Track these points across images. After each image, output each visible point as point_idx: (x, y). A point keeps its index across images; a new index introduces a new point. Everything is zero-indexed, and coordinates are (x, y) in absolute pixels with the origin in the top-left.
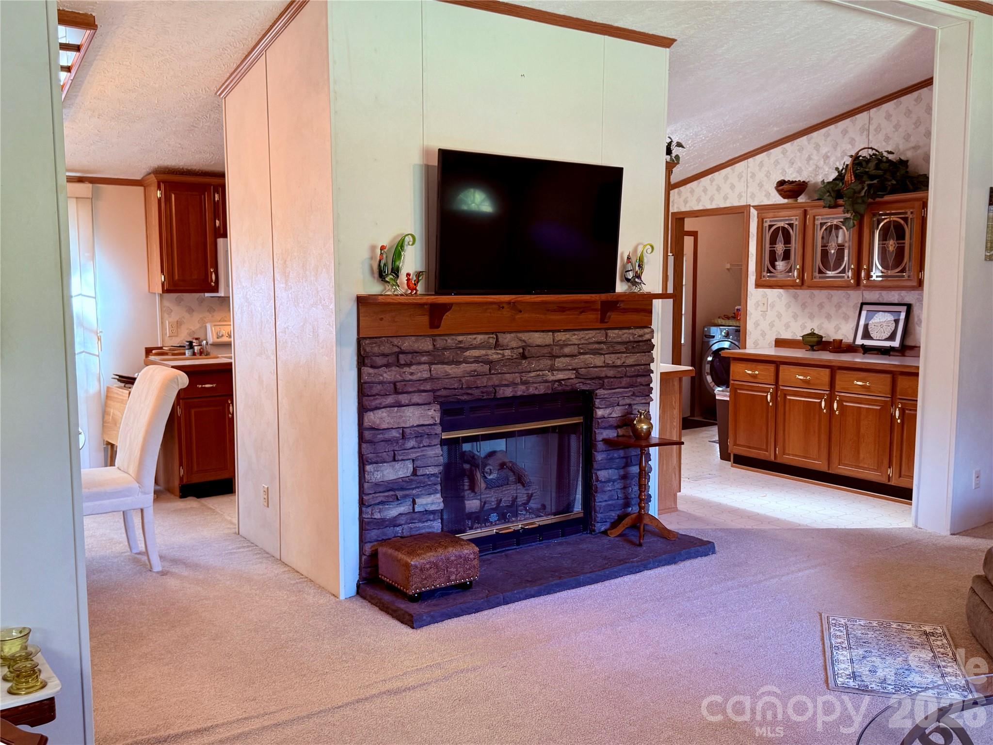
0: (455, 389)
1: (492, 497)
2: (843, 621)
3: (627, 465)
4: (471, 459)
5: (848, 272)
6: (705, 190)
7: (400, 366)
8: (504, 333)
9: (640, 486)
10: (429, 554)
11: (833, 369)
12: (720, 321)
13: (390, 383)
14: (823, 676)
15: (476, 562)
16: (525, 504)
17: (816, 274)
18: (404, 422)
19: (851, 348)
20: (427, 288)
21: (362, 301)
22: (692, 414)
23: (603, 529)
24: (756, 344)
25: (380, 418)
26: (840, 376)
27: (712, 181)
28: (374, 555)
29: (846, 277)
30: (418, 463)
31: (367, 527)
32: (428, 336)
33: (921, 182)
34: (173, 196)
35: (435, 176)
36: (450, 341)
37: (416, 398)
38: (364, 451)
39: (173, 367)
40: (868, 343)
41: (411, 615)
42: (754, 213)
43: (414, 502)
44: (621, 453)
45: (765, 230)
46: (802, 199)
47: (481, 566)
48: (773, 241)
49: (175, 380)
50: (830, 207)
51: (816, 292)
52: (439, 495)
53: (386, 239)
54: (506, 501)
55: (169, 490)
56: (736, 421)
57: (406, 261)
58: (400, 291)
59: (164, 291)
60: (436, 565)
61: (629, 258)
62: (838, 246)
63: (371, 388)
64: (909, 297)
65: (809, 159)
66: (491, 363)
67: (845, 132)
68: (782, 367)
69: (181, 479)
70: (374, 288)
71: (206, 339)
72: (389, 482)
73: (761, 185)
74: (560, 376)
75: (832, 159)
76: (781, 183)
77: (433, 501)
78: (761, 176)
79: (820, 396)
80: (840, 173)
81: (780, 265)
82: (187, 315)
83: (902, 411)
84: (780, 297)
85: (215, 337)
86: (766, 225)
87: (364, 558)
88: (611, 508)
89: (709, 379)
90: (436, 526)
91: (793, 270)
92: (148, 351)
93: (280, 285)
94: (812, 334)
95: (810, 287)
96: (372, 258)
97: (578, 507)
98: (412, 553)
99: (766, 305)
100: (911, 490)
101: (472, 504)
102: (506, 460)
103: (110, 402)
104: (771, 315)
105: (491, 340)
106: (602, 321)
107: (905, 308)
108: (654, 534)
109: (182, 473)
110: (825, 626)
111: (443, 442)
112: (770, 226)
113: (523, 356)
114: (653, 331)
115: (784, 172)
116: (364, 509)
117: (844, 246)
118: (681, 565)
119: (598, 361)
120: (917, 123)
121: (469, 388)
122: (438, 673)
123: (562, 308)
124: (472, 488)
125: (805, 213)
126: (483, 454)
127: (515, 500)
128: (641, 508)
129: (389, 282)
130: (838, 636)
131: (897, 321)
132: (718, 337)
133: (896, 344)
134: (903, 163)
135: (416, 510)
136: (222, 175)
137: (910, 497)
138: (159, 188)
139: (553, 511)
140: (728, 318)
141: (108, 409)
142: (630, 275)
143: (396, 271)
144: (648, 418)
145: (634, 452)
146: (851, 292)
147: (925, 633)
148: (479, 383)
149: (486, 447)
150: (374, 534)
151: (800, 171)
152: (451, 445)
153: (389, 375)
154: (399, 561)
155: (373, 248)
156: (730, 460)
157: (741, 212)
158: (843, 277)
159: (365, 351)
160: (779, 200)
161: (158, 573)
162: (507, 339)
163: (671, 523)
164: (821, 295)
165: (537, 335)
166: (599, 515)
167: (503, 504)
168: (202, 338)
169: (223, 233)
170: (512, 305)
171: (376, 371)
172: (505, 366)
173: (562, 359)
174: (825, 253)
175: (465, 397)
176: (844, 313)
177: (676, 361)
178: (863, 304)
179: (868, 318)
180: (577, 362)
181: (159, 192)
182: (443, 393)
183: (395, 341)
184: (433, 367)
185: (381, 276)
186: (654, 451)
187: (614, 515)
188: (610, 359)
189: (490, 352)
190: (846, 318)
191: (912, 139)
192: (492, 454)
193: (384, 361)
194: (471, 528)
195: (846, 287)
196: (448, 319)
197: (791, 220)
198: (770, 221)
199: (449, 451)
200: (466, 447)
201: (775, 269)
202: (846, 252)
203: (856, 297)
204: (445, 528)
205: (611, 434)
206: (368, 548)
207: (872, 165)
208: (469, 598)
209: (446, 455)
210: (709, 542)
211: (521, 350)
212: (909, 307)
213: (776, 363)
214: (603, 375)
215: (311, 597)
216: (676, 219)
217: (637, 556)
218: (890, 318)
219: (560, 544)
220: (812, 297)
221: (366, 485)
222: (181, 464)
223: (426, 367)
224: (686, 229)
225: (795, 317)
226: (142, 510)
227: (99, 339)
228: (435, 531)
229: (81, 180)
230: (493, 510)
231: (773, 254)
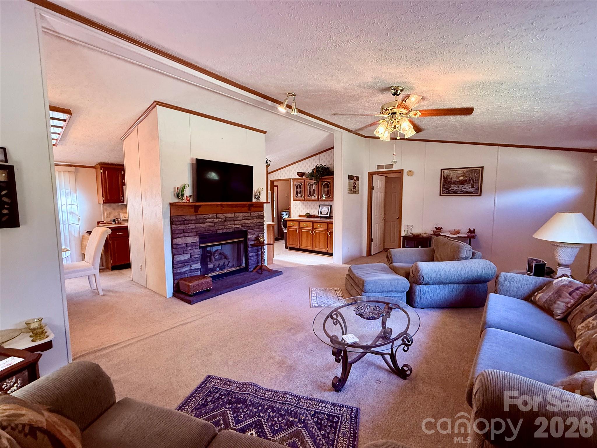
0: (203, 231)
1: (217, 263)
2: (315, 289)
3: (258, 251)
4: (210, 252)
5: (316, 196)
6: (279, 174)
7: (185, 224)
8: (219, 214)
9: (261, 257)
10: (196, 282)
11: (313, 223)
12: (285, 210)
13: (181, 230)
14: (309, 304)
15: (211, 283)
16: (227, 265)
17: (308, 197)
18: (187, 242)
19: (318, 217)
20: (193, 200)
21: (171, 204)
22: (278, 237)
23: (251, 270)
24: (294, 216)
25: (179, 241)
26: (315, 224)
27: (280, 171)
28: (178, 283)
30: (191, 254)
31: (175, 275)
32: (194, 215)
33: (332, 173)
34: (106, 172)
35: (195, 167)
36: (201, 217)
37: (191, 234)
38: (173, 251)
39: (107, 228)
40: (321, 215)
41: (190, 301)
42: (292, 180)
43: (191, 266)
44: (256, 248)
46: (304, 177)
47: (213, 284)
48: (297, 188)
49: (106, 231)
50: (311, 179)
52: (199, 264)
53: (179, 185)
54: (221, 264)
55: (107, 268)
56: (289, 238)
57: (186, 192)
58: (184, 201)
59: (104, 203)
60: (198, 285)
61: (256, 192)
62: (313, 190)
63: (175, 231)
64: (331, 203)
65: (305, 166)
66: (215, 223)
67: (314, 160)
68: (300, 222)
69: (112, 264)
70: (175, 200)
71: (120, 218)
72: (182, 261)
73: (293, 173)
74: (237, 226)
75: (311, 167)
76: (298, 173)
77: (198, 266)
78: (293, 170)
79: (310, 230)
80: (313, 170)
81: (299, 195)
82: (113, 211)
83: (330, 233)
84: (299, 203)
85: (123, 217)
86: (295, 184)
87: (175, 285)
88: (253, 264)
89: (282, 226)
90: (199, 273)
91: (302, 196)
92: (98, 223)
93: (144, 200)
94: (308, 213)
95: (307, 201)
96: (174, 191)
97: (244, 265)
98: (190, 282)
99: (296, 206)
100: (332, 253)
101: (211, 266)
102: (221, 252)
103: (83, 240)
104: (297, 208)
105: (215, 216)
106: (249, 210)
107: (330, 206)
108: (266, 270)
109: (112, 262)
110: (310, 291)
111: (200, 248)
112: (296, 184)
113: (225, 221)
114: (264, 213)
115: (299, 170)
116: (174, 269)
118: (273, 278)
119: (248, 221)
120: (331, 158)
121: (208, 230)
122: (199, 317)
123: (236, 206)
124: (210, 261)
125: (305, 181)
126: (214, 251)
127: (224, 263)
128: (262, 263)
129: (180, 199)
130: (313, 293)
131: (328, 210)
132: (284, 215)
133: (328, 215)
134: (328, 168)
135: (192, 269)
136: (123, 165)
137: (332, 255)
138: (101, 169)
139: (236, 266)
140: (287, 210)
141: (83, 243)
142: (257, 197)
143: (183, 195)
144: (263, 237)
145: (260, 247)
146: (317, 202)
147: (335, 290)
148: (211, 229)
149: (215, 248)
150: (178, 277)
151: (303, 170)
152: (203, 248)
153: (181, 227)
154: (186, 284)
155: (175, 188)
156: (287, 249)
157: (288, 180)
158: (315, 198)
159: (173, 220)
160: (298, 177)
161: (101, 295)
162: (220, 215)
163: (271, 267)
164: (310, 203)
165: (229, 214)
166: (250, 266)
167: (220, 265)
168: (118, 218)
169: (124, 184)
170: (221, 205)
171: (177, 226)
172: (219, 223)
173: (237, 221)
174: (310, 192)
175: (207, 233)
176: (315, 207)
177: (273, 221)
178: (320, 205)
179: (321, 209)
180: (242, 222)
181: (101, 170)
182: (199, 232)
183: (183, 217)
184: (196, 225)
185: (178, 197)
186: (265, 247)
187: (254, 266)
188: (252, 221)
189: (214, 220)
190: (316, 209)
191: (330, 162)
192: (217, 250)
193: (179, 223)
194: (210, 273)
195: (316, 201)
196: (200, 209)
197: (301, 183)
199: (202, 251)
200: (208, 249)
202: (315, 192)
203: (318, 203)
204: (202, 274)
205: (253, 243)
206: (176, 281)
207: (321, 168)
208: (209, 294)
209: (201, 251)
210: (281, 271)
211: (224, 219)
212: (331, 206)
213: (299, 221)
214: (250, 226)
215: (158, 298)
216: (270, 182)
217: (261, 277)
218: (327, 209)
219: (238, 276)
220: (307, 203)
221: (174, 262)
222: (111, 259)
223: (194, 224)
224: (274, 185)
225: (303, 209)
226: (95, 275)
227: (79, 219)
228: (198, 274)
229: (70, 166)
230: (217, 267)
231: (297, 192)
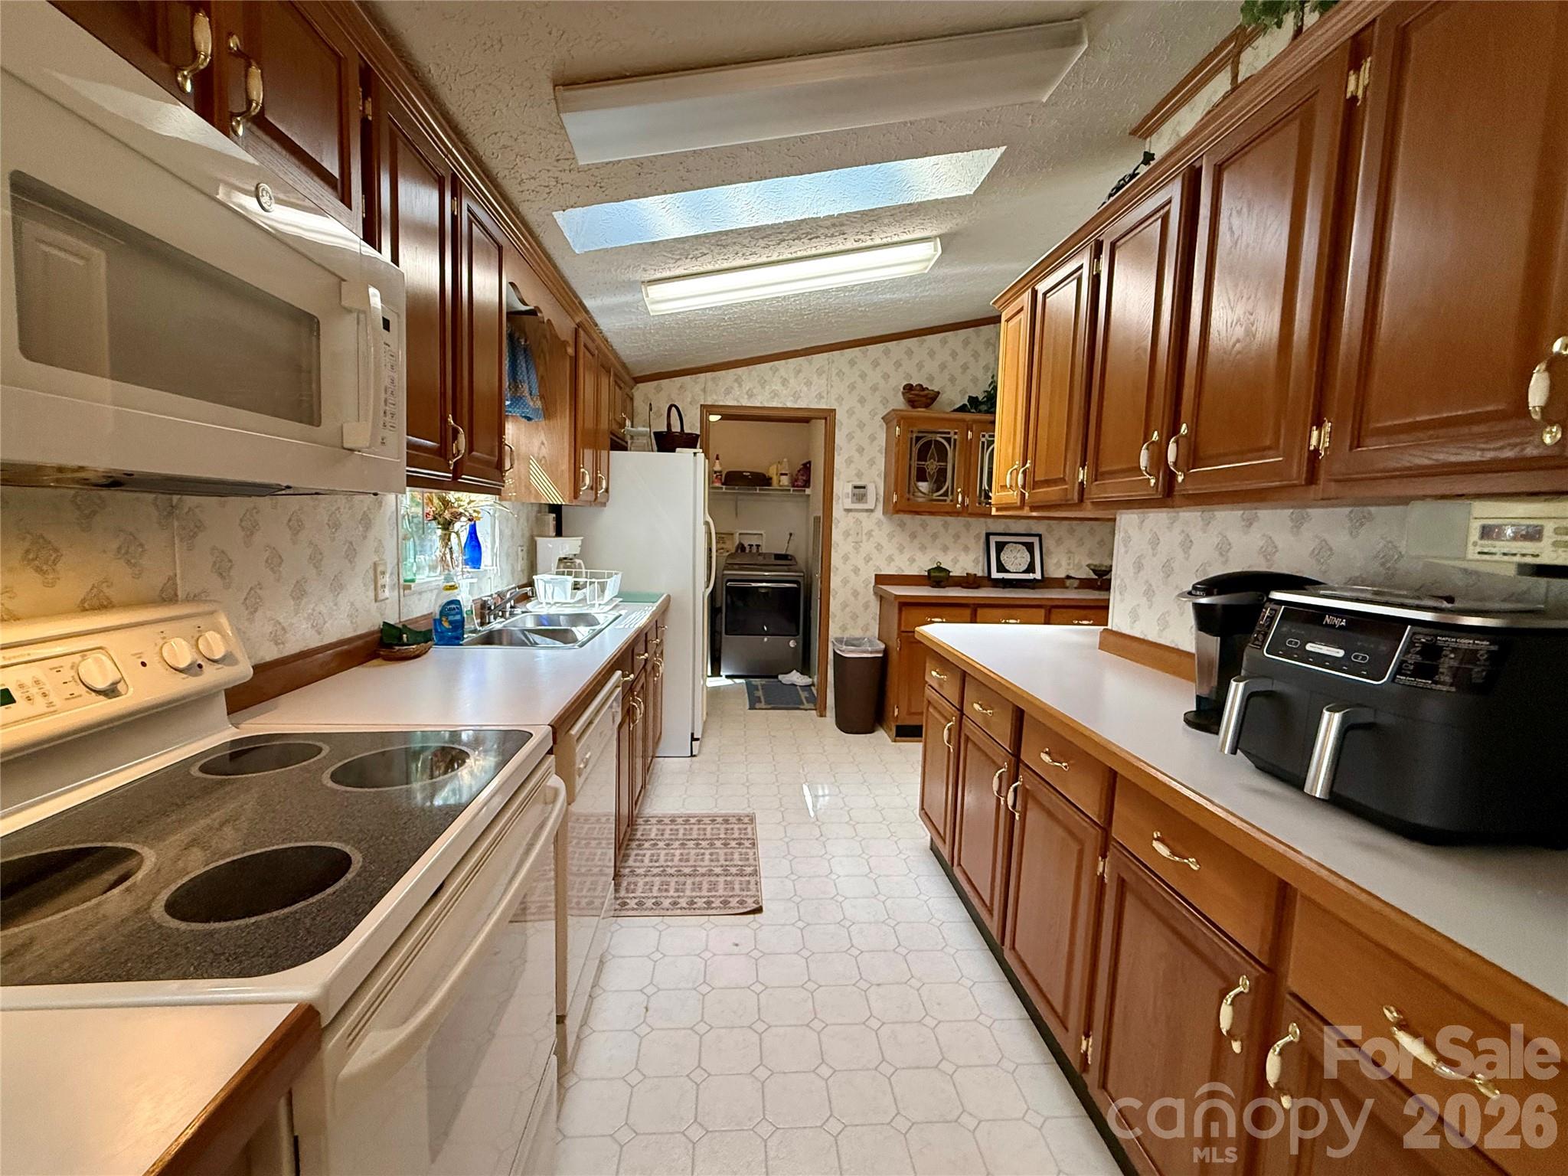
17: (982, 499)
45: (912, 441)
48: (921, 457)
76: (909, 388)
84: (879, 525)
86: (912, 436)
91: (949, 493)
94: (937, 569)
99: (859, 534)
104: (867, 547)
107: (1037, 538)
112: (918, 439)
131: (1032, 554)
133: (1038, 575)
176: (965, 543)
178: (988, 535)
179: (998, 550)
190: (970, 550)
212: (1040, 537)
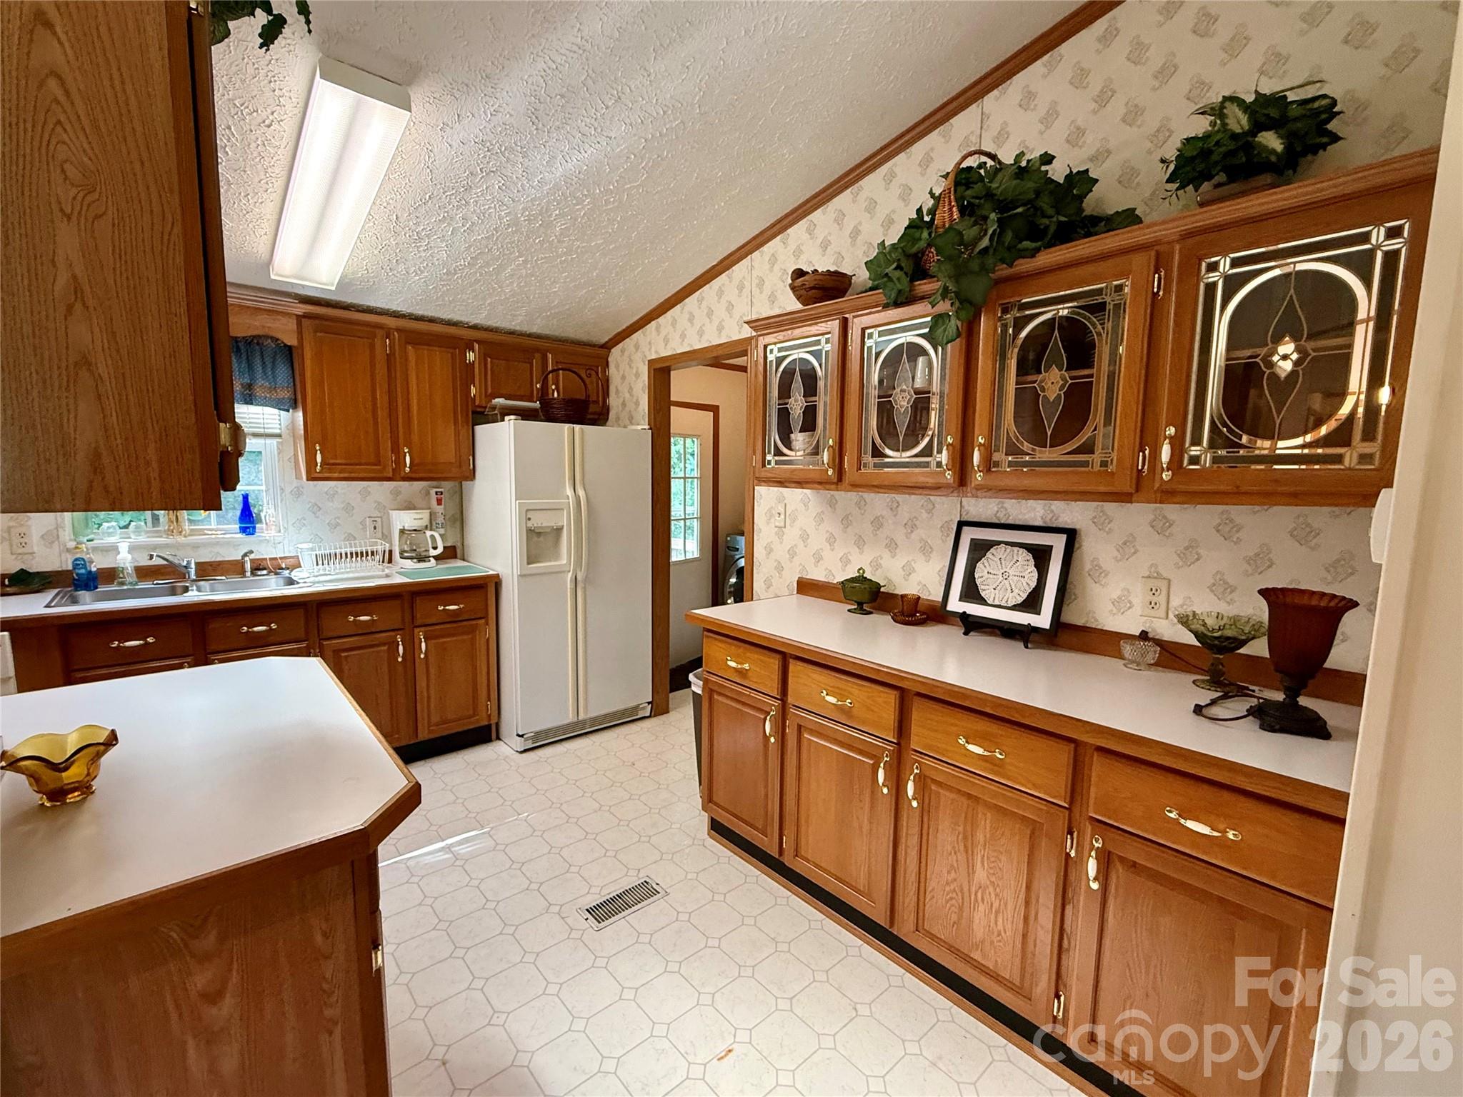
5: (940, 452)
11: (906, 695)
17: (868, 458)
19: (938, 617)
29: (933, 465)
40: (974, 609)
45: (771, 366)
48: (785, 392)
50: (897, 304)
51: (869, 496)
62: (916, 393)
65: (856, 232)
68: (796, 670)
79: (874, 752)
81: (799, 439)
83: (1105, 861)
84: (805, 503)
86: (773, 359)
91: (821, 448)
94: (861, 579)
95: (855, 486)
99: (782, 516)
104: (792, 534)
107: (1062, 538)
112: (780, 360)
117: (929, 392)
125: (845, 325)
131: (1042, 570)
133: (1043, 620)
146: (940, 499)
158: (927, 465)
160: (792, 305)
164: (878, 502)
174: (886, 409)
176: (921, 540)
178: (961, 524)
179: (974, 557)
190: (926, 550)
191: (1089, 138)
195: (932, 486)
197: (818, 342)
198: (780, 350)
201: (790, 449)
202: (934, 406)
203: (950, 508)
212: (1072, 535)
213: (786, 659)
216: (654, 370)
220: (860, 505)
225: (831, 540)
231: (784, 414)
